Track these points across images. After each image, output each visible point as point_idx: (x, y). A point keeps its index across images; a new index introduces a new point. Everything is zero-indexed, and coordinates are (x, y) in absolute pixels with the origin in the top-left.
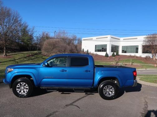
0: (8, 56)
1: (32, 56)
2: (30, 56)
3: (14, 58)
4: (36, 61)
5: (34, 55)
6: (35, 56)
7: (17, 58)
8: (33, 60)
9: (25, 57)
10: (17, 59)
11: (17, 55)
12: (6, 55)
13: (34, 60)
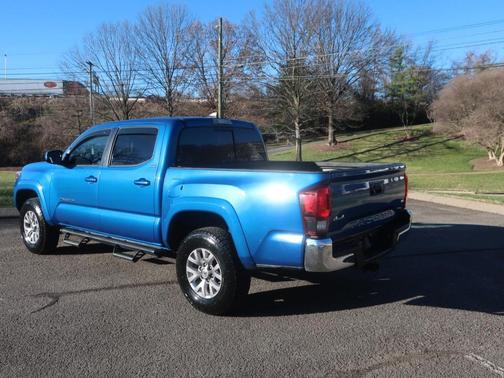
0: (338, 145)
1: (412, 140)
2: (406, 140)
3: (353, 150)
4: (422, 156)
5: (418, 138)
6: (424, 139)
7: (363, 150)
8: (411, 154)
9: (388, 146)
10: (362, 153)
11: (368, 139)
12: (334, 141)
13: (417, 153)
